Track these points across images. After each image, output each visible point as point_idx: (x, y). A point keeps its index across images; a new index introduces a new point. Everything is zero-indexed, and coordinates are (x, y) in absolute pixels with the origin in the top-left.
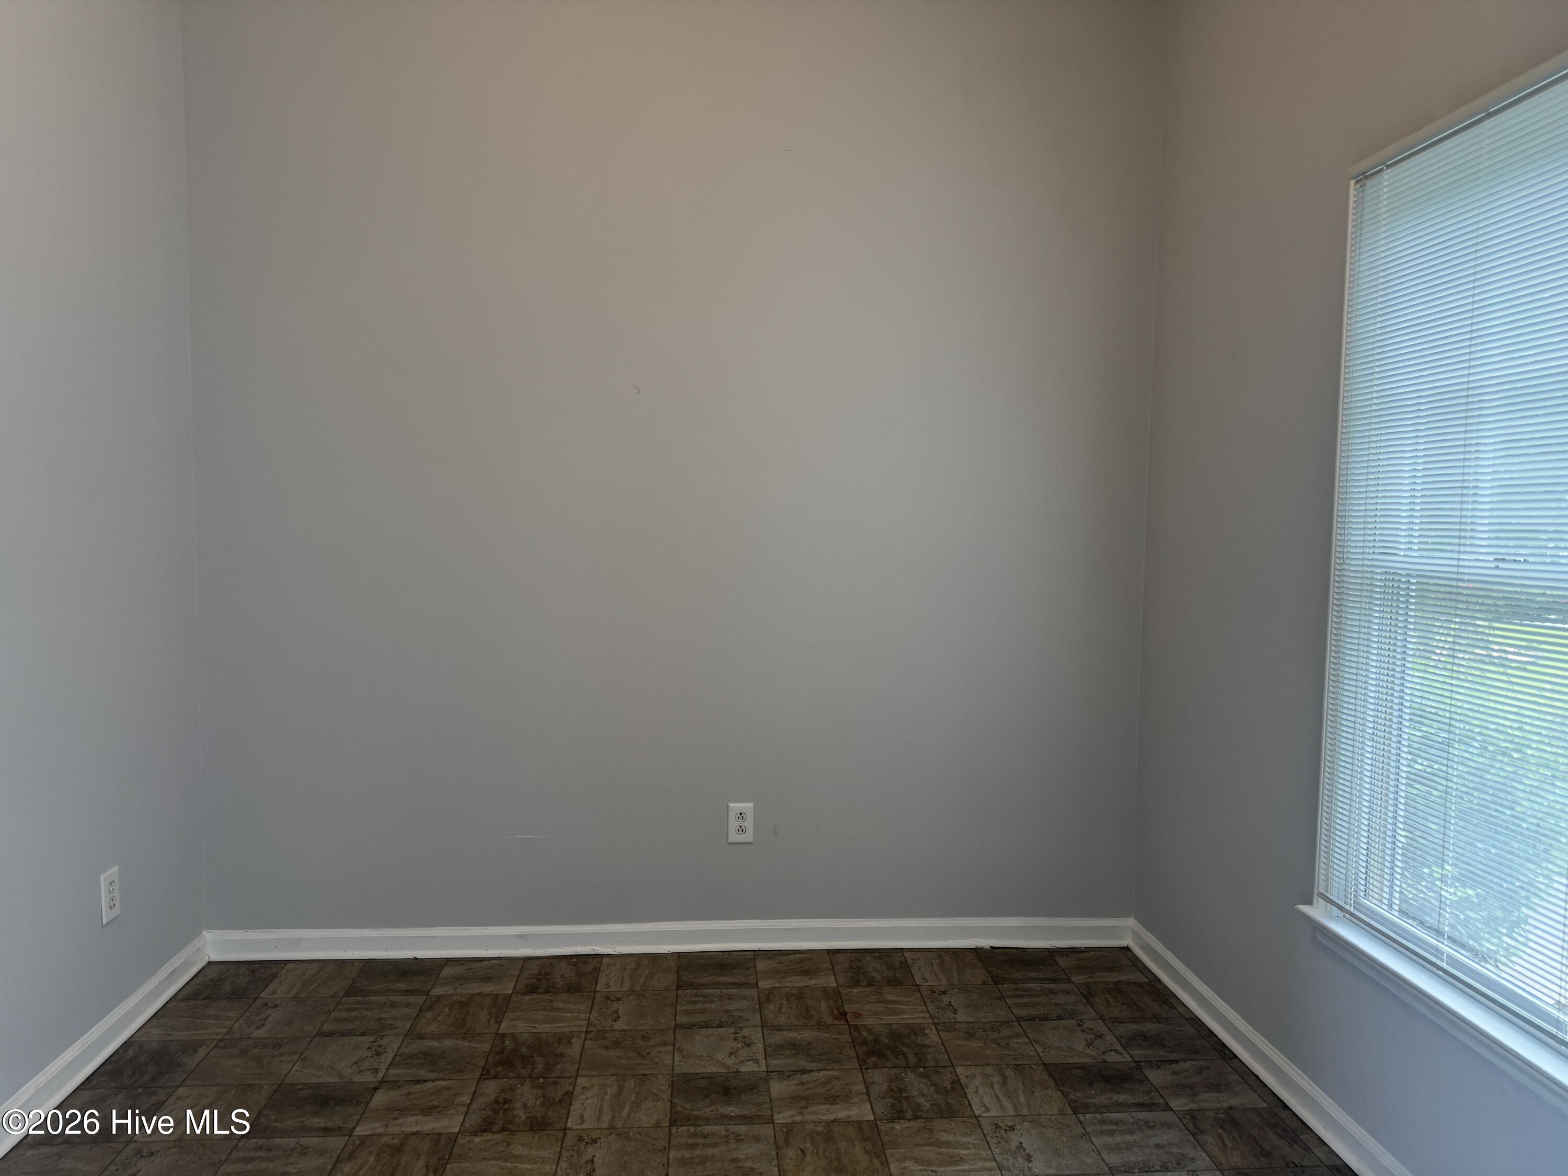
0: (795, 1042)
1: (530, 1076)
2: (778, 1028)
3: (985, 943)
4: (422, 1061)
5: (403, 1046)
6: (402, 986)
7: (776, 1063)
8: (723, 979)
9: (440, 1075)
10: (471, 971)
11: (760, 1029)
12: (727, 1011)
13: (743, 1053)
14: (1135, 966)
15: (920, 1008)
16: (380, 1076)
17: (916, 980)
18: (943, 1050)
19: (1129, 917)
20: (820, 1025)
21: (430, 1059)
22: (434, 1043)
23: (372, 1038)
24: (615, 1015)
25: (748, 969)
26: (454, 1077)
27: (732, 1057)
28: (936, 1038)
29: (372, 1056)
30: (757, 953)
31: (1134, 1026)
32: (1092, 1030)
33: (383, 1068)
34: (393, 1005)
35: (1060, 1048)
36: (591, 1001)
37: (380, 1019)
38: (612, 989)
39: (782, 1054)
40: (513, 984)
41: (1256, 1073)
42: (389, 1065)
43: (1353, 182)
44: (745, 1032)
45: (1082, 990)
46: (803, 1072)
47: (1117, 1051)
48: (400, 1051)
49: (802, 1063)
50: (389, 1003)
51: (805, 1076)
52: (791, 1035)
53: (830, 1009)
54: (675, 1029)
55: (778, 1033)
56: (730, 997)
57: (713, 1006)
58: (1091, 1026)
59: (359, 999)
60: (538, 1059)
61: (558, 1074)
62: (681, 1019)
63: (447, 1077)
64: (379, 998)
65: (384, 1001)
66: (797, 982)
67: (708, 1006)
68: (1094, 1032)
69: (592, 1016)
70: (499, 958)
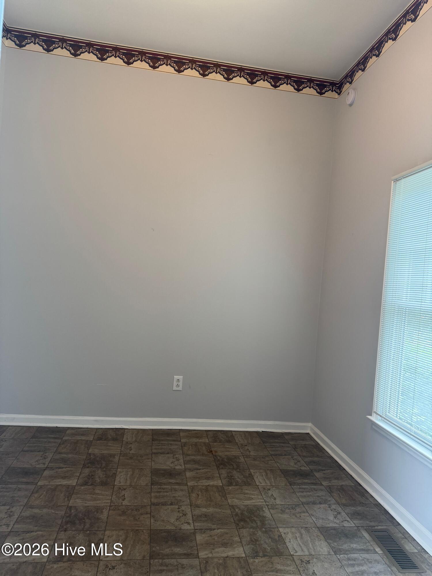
0: (194, 460)
1: (101, 468)
2: (189, 455)
3: (260, 430)
4: (61, 461)
5: (54, 456)
6: (53, 436)
7: (188, 466)
8: (168, 438)
9: (68, 466)
10: (78, 432)
11: (182, 455)
12: (170, 449)
13: (176, 463)
14: (311, 439)
15: (238, 450)
16: (46, 466)
17: (236, 441)
18: (246, 464)
19: (309, 422)
20: (203, 455)
21: (64, 461)
22: (65, 455)
23: (43, 453)
24: (130, 449)
25: (177, 435)
26: (73, 467)
27: (172, 464)
28: (243, 460)
29: (43, 459)
30: (180, 430)
31: (311, 459)
32: (296, 459)
33: (47, 463)
34: (49, 442)
35: (285, 465)
36: (122, 444)
37: (45, 447)
38: (129, 440)
39: (190, 463)
40: (93, 437)
41: (351, 475)
42: (49, 462)
43: (393, 182)
44: (177, 456)
45: (293, 446)
46: (197, 469)
47: (305, 466)
48: (53, 458)
49: (196, 466)
50: (48, 441)
51: (198, 471)
52: (193, 457)
53: (206, 450)
54: (152, 454)
55: (188, 456)
56: (171, 444)
57: (165, 447)
58: (296, 458)
59: (37, 440)
60: (103, 462)
61: (111, 467)
62: (154, 451)
63: (70, 467)
64: (44, 440)
65: (46, 441)
66: (195, 440)
67: (163, 447)
68: (297, 460)
69: (122, 449)
70: (87, 428)
